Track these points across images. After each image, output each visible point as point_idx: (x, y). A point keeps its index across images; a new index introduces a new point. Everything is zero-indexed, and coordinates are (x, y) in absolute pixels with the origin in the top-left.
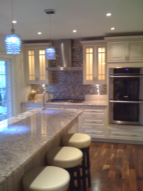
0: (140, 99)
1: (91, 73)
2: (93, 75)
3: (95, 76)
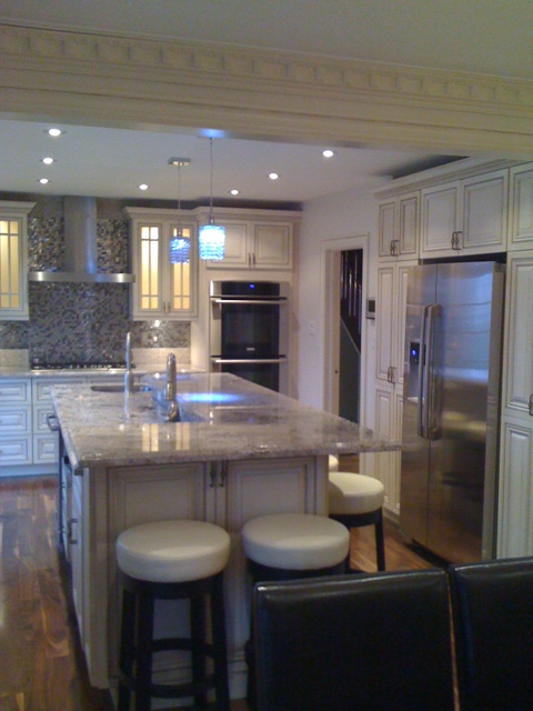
0: (280, 353)
1: (155, 291)
2: (160, 296)
3: (166, 299)
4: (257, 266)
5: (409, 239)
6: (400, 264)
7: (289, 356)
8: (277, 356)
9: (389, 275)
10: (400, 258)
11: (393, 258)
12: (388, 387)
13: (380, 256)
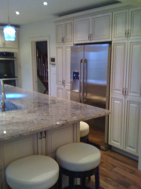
4: (6, 47)
5: (69, 37)
6: (66, 46)
7: (19, 77)
8: (15, 77)
9: (61, 50)
10: (65, 43)
11: (62, 44)
12: (62, 87)
13: (57, 43)
